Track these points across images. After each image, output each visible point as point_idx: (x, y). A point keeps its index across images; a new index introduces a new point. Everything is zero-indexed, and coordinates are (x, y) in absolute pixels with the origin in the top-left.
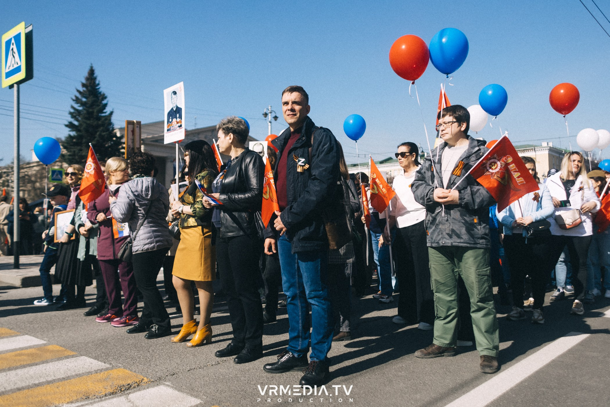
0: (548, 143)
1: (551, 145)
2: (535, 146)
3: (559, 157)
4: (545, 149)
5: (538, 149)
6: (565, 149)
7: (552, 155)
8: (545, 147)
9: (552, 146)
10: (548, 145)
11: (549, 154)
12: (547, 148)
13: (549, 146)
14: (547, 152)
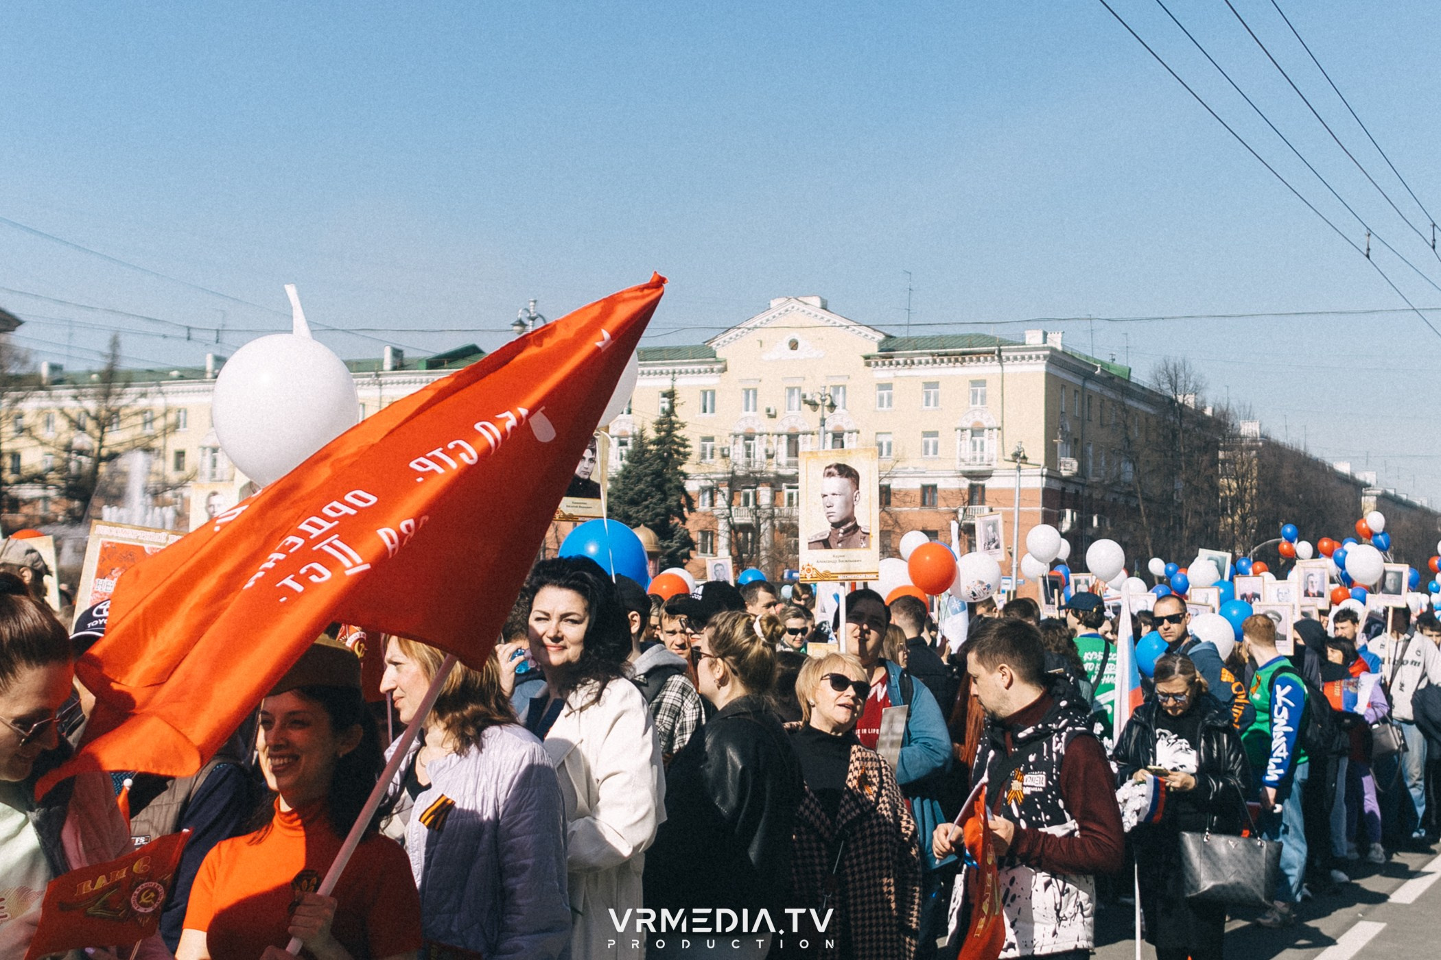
0: (1045, 334)
1: (1056, 341)
2: (1002, 343)
3: (1083, 387)
4: (1034, 354)
5: (1011, 355)
6: (1107, 359)
7: (1056, 377)
8: (1036, 349)
9: (1060, 348)
10: (1045, 342)
11: (1048, 374)
12: (1041, 353)
13: (1050, 344)
14: (1040, 368)
